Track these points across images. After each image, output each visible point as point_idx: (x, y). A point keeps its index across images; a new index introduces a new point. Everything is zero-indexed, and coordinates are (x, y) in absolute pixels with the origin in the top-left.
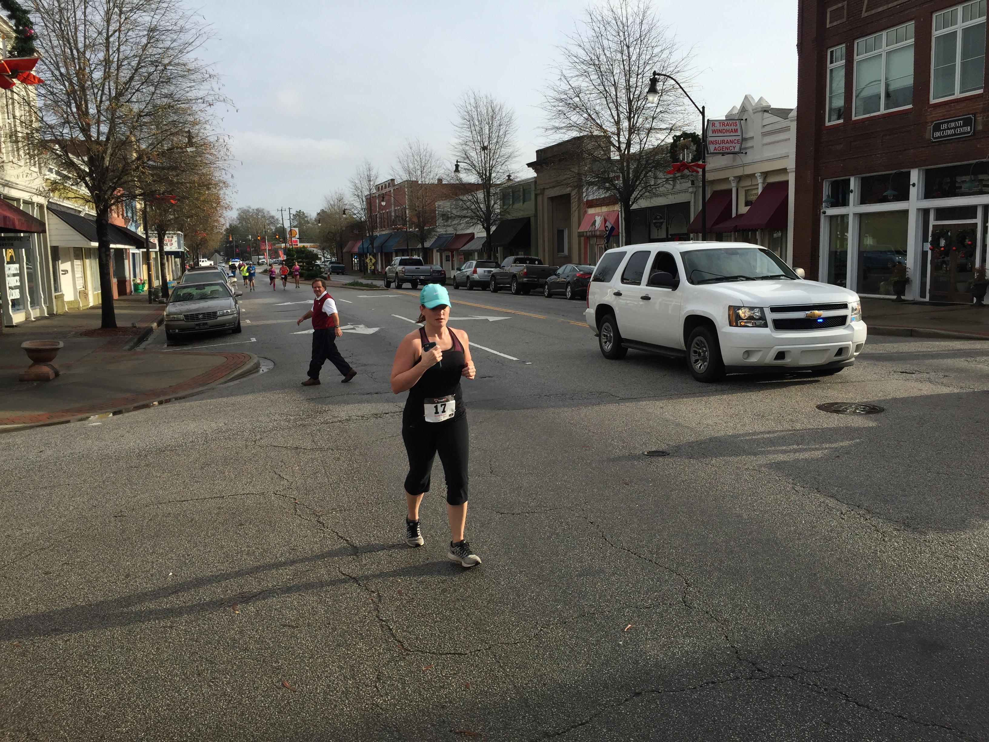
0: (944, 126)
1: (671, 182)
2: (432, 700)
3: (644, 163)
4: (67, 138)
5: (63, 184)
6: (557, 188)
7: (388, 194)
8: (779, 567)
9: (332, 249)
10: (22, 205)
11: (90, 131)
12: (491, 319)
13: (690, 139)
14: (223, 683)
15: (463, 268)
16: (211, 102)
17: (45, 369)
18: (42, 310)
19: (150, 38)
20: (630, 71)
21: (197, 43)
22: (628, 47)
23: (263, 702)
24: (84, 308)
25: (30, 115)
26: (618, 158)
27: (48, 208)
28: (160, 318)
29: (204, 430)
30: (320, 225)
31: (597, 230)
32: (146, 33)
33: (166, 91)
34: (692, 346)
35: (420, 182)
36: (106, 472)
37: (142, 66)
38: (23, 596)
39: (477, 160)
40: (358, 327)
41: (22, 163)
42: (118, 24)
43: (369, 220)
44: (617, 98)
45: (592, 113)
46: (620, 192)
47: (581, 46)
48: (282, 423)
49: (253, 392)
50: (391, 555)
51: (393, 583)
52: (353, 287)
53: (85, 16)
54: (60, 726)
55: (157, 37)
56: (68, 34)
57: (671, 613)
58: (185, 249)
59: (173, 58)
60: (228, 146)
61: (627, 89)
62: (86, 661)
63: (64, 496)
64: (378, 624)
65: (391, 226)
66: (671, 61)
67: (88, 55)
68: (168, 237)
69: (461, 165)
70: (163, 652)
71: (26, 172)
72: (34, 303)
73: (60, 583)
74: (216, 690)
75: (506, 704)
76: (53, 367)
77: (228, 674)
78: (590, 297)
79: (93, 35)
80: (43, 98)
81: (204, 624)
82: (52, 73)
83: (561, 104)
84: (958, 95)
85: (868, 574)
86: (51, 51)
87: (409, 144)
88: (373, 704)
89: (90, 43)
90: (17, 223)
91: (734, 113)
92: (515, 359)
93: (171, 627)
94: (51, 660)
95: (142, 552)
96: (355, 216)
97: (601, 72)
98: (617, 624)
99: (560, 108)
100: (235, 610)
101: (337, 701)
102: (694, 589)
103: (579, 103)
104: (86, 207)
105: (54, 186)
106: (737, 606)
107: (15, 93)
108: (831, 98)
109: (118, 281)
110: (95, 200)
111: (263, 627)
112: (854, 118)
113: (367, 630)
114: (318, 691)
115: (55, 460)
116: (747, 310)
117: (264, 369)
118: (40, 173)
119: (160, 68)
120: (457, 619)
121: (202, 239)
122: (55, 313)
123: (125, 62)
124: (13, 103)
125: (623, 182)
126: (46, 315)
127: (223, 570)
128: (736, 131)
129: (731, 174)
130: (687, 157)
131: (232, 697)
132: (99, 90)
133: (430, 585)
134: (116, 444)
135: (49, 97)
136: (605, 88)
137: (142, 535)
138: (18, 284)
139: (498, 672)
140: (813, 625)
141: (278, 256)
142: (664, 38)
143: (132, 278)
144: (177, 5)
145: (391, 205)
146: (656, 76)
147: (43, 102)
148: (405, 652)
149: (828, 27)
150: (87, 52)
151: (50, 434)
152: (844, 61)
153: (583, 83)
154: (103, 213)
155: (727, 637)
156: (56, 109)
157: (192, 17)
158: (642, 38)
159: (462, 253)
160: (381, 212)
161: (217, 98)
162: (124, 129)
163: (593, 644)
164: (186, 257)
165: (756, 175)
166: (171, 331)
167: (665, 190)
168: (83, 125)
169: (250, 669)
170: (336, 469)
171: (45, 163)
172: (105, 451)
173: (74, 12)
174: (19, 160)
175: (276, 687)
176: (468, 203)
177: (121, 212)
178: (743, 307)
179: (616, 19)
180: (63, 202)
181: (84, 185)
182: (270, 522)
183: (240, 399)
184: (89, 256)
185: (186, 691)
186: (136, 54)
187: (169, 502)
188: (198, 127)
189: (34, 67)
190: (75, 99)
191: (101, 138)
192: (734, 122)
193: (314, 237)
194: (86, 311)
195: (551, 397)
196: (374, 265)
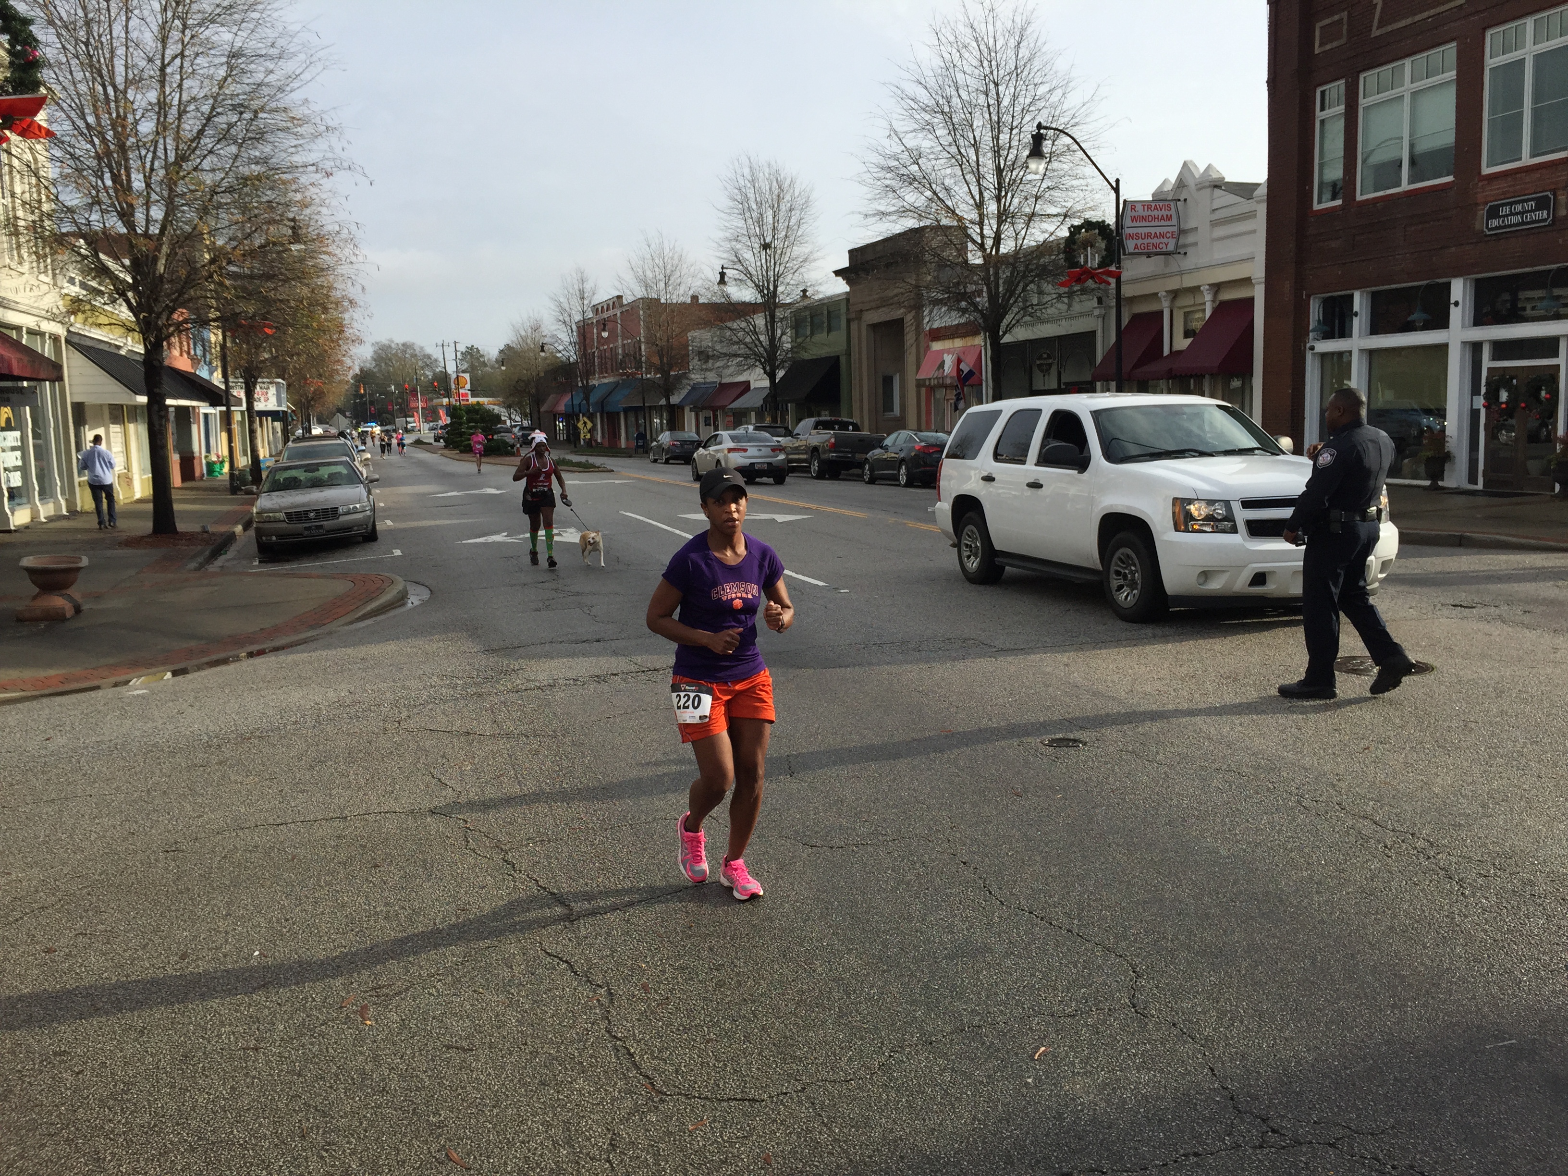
0: (1506, 210)
1: (1066, 300)
3: (1022, 268)
4: (97, 228)
5: (90, 303)
6: (883, 309)
7: (613, 319)
8: (1290, 942)
9: (523, 406)
10: (25, 336)
11: (133, 216)
12: (780, 518)
13: (1096, 231)
14: (344, 1152)
16: (329, 170)
17: (58, 602)
18: (58, 506)
19: (231, 68)
20: (998, 122)
21: (306, 76)
22: (997, 85)
24: (131, 501)
25: (39, 193)
26: (980, 261)
27: (68, 341)
28: (247, 518)
29: (316, 704)
30: (503, 368)
31: (946, 376)
32: (224, 59)
33: (257, 154)
34: (1113, 563)
35: (663, 301)
36: (153, 773)
37: (218, 114)
39: (754, 265)
40: (566, 532)
41: (25, 268)
42: (180, 46)
43: (581, 361)
44: (978, 165)
45: (938, 189)
46: (983, 316)
47: (921, 83)
48: (444, 691)
49: (396, 639)
50: (629, 920)
51: (633, 970)
53: (127, 32)
55: (242, 66)
56: (99, 61)
57: (1111, 1025)
58: (288, 407)
59: (268, 100)
60: (357, 241)
61: (995, 152)
62: (110, 1109)
63: (83, 816)
64: (609, 1045)
65: (617, 370)
66: (1065, 107)
67: (130, 95)
68: (261, 388)
69: (729, 273)
70: (242, 1094)
71: (31, 282)
72: (44, 494)
73: (70, 969)
74: (332, 1166)
76: (70, 599)
77: (352, 1135)
78: (943, 483)
79: (139, 63)
80: (59, 164)
81: (312, 1044)
82: (73, 123)
83: (889, 175)
84: (1526, 159)
85: (1444, 955)
86: (72, 88)
87: (647, 241)
89: (135, 75)
90: (15, 363)
91: (1166, 189)
92: (821, 584)
93: (256, 1049)
94: (50, 1108)
95: (209, 913)
96: (559, 355)
97: (953, 124)
98: (1020, 1046)
99: (888, 182)
100: (364, 1018)
102: (1149, 982)
103: (919, 175)
104: (129, 339)
105: (76, 306)
106: (1225, 1013)
107: (16, 157)
108: (1321, 166)
109: (182, 458)
110: (141, 329)
111: (413, 1049)
112: (1359, 198)
113: (591, 1056)
114: (509, 1169)
115: (70, 754)
116: (1203, 505)
117: (414, 600)
118: (55, 284)
119: (247, 116)
121: (315, 390)
122: (79, 509)
123: (192, 107)
124: (11, 172)
125: (989, 300)
126: (65, 513)
127: (345, 947)
128: (1169, 218)
129: (1161, 287)
130: (1092, 259)
132: (148, 150)
133: (697, 974)
134: (170, 727)
135: (68, 163)
136: (959, 151)
137: (210, 884)
138: (19, 463)
139: (820, 1133)
140: (1360, 1048)
141: (436, 418)
142: (1054, 69)
143: (204, 453)
144: (275, 15)
145: (617, 337)
146: (1042, 131)
147: (58, 170)
148: (657, 1096)
149: (1316, 52)
150: (129, 91)
151: (64, 709)
152: (1343, 107)
153: (925, 143)
154: (155, 347)
155: (1212, 1070)
156: (80, 181)
157: (299, 34)
158: (1019, 71)
159: (731, 414)
160: (601, 348)
161: (338, 163)
162: (189, 214)
163: (981, 1083)
164: (290, 419)
165: (1202, 288)
166: (264, 538)
167: (1056, 311)
168: (122, 208)
169: (391, 1127)
170: (532, 769)
171: (62, 268)
172: (152, 738)
173: (110, 26)
174: (20, 263)
175: (437, 1160)
176: (741, 334)
177: (185, 348)
178: (1198, 499)
179: (977, 41)
180: (90, 331)
181: (124, 304)
182: (424, 861)
183: (374, 650)
184: (133, 418)
185: (281, 1166)
186: (209, 93)
187: (257, 826)
188: (307, 211)
189: (41, 112)
190: (109, 166)
191: (152, 229)
192: (1166, 203)
193: (494, 388)
194: (133, 506)
195: (884, 646)
196: (589, 431)
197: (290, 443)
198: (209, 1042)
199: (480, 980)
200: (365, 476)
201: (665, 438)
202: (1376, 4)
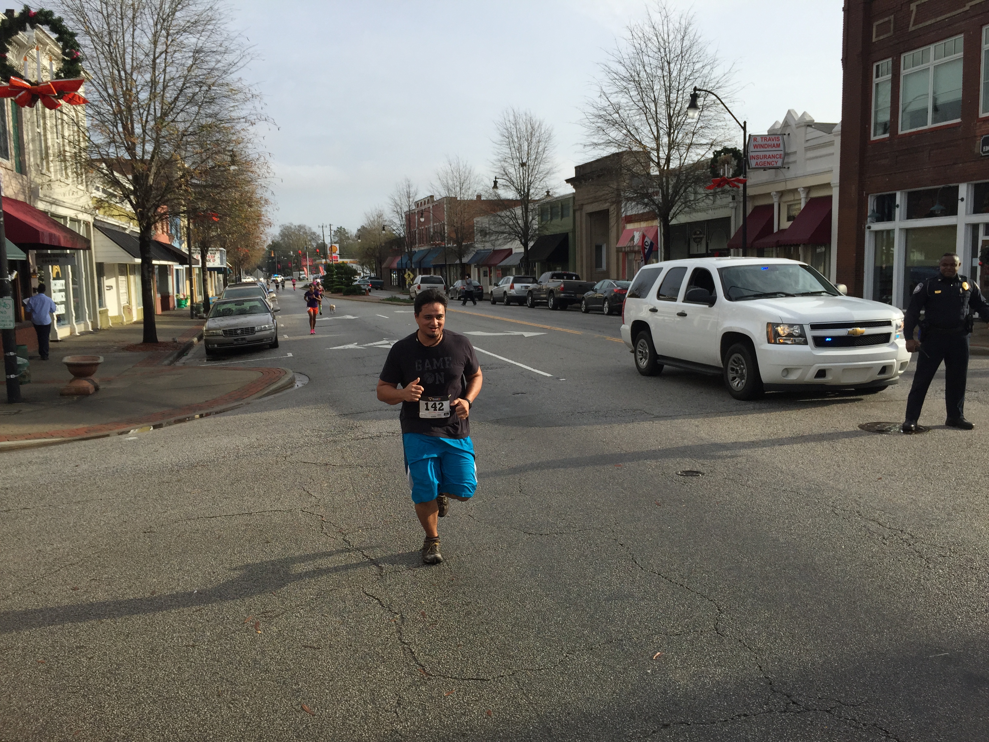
1: (711, 198)
2: (452, 727)
3: (684, 178)
4: (113, 157)
5: (108, 202)
6: (596, 204)
7: (428, 210)
8: (816, 594)
9: (372, 264)
10: (69, 222)
11: (135, 150)
12: (526, 334)
13: (731, 154)
14: (242, 705)
15: (500, 283)
16: (253, 121)
17: (85, 384)
18: (86, 325)
19: (196, 59)
20: (670, 86)
21: (240, 64)
22: (669, 63)
23: (281, 725)
24: (128, 323)
25: (79, 136)
26: (657, 173)
27: (94, 225)
28: (200, 334)
29: (237, 446)
30: (359, 241)
31: (635, 246)
32: (191, 54)
33: (210, 111)
34: (729, 363)
35: (458, 199)
36: (138, 486)
37: (187, 87)
38: (50, 612)
39: (515, 177)
41: (70, 181)
42: (165, 46)
43: (408, 236)
44: (657, 113)
45: (631, 129)
46: (659, 208)
47: (621, 63)
48: (313, 439)
49: (287, 407)
50: (416, 575)
51: (416, 604)
52: (390, 302)
53: (133, 38)
55: (202, 58)
56: (116, 56)
57: (702, 640)
58: (227, 265)
59: (217, 79)
60: (269, 164)
61: (667, 105)
62: (108, 679)
63: (96, 511)
64: (400, 647)
65: (430, 242)
66: (712, 77)
67: (134, 77)
68: (211, 254)
69: (500, 181)
70: (184, 671)
71: (73, 190)
72: (78, 318)
73: (87, 599)
74: (235, 712)
75: (528, 733)
76: (92, 382)
77: (248, 695)
78: (626, 313)
79: (140, 57)
80: (91, 118)
81: (226, 644)
82: (100, 93)
83: (600, 120)
85: (911, 603)
86: (100, 72)
87: (449, 161)
88: (393, 730)
89: (137, 64)
90: (62, 240)
91: (776, 128)
92: (549, 375)
93: (193, 646)
94: (74, 678)
95: (169, 568)
96: (394, 232)
97: (641, 88)
98: (645, 652)
99: (599, 125)
100: (257, 630)
101: (356, 727)
102: (727, 616)
103: (619, 120)
104: (131, 224)
105: (99, 204)
106: (771, 635)
107: (65, 114)
108: (876, 112)
109: (162, 297)
110: (138, 218)
111: (285, 648)
112: (900, 132)
113: (389, 653)
114: (337, 716)
115: (90, 475)
116: (786, 327)
117: (298, 384)
118: (87, 191)
119: (205, 88)
120: (480, 643)
121: (244, 255)
122: (99, 327)
123: (171, 83)
124: (62, 123)
125: (662, 198)
126: (91, 330)
127: (248, 589)
128: (778, 146)
129: (773, 189)
130: (728, 172)
131: (251, 719)
132: (145, 110)
133: (454, 607)
134: (149, 459)
135: (97, 117)
136: (645, 105)
137: (169, 551)
138: (64, 299)
139: (521, 699)
140: (852, 656)
141: (318, 272)
142: (705, 53)
143: (175, 293)
144: (222, 27)
145: (430, 221)
146: (697, 92)
147: (90, 122)
148: (426, 676)
149: (874, 41)
150: (134, 74)
151: (87, 448)
152: (890, 75)
153: (623, 100)
154: (146, 229)
155: (760, 667)
156: (103, 129)
157: (237, 39)
158: (683, 55)
159: (500, 269)
160: (420, 228)
161: (259, 117)
162: (167, 149)
163: (620, 672)
164: (228, 272)
165: (799, 190)
166: (210, 346)
167: (705, 205)
168: (128, 144)
169: (270, 691)
170: (364, 486)
171: (91, 181)
172: (139, 465)
173: (123, 34)
174: (67, 178)
175: (295, 710)
176: (506, 219)
177: (165, 230)
178: (783, 324)
179: (657, 36)
180: (107, 219)
181: (128, 203)
182: (297, 540)
183: (273, 414)
184: (133, 272)
185: (206, 712)
186: (182, 75)
187: (198, 518)
188: (241, 146)
189: (82, 87)
190: (121, 119)
191: (146, 157)
192: (777, 136)
193: (353, 253)
194: (131, 326)
195: (584, 414)
196: (412, 280)
197: (227, 288)
198: (166, 642)
199: (326, 609)
200: (272, 307)
201: (458, 284)
202: (912, 11)
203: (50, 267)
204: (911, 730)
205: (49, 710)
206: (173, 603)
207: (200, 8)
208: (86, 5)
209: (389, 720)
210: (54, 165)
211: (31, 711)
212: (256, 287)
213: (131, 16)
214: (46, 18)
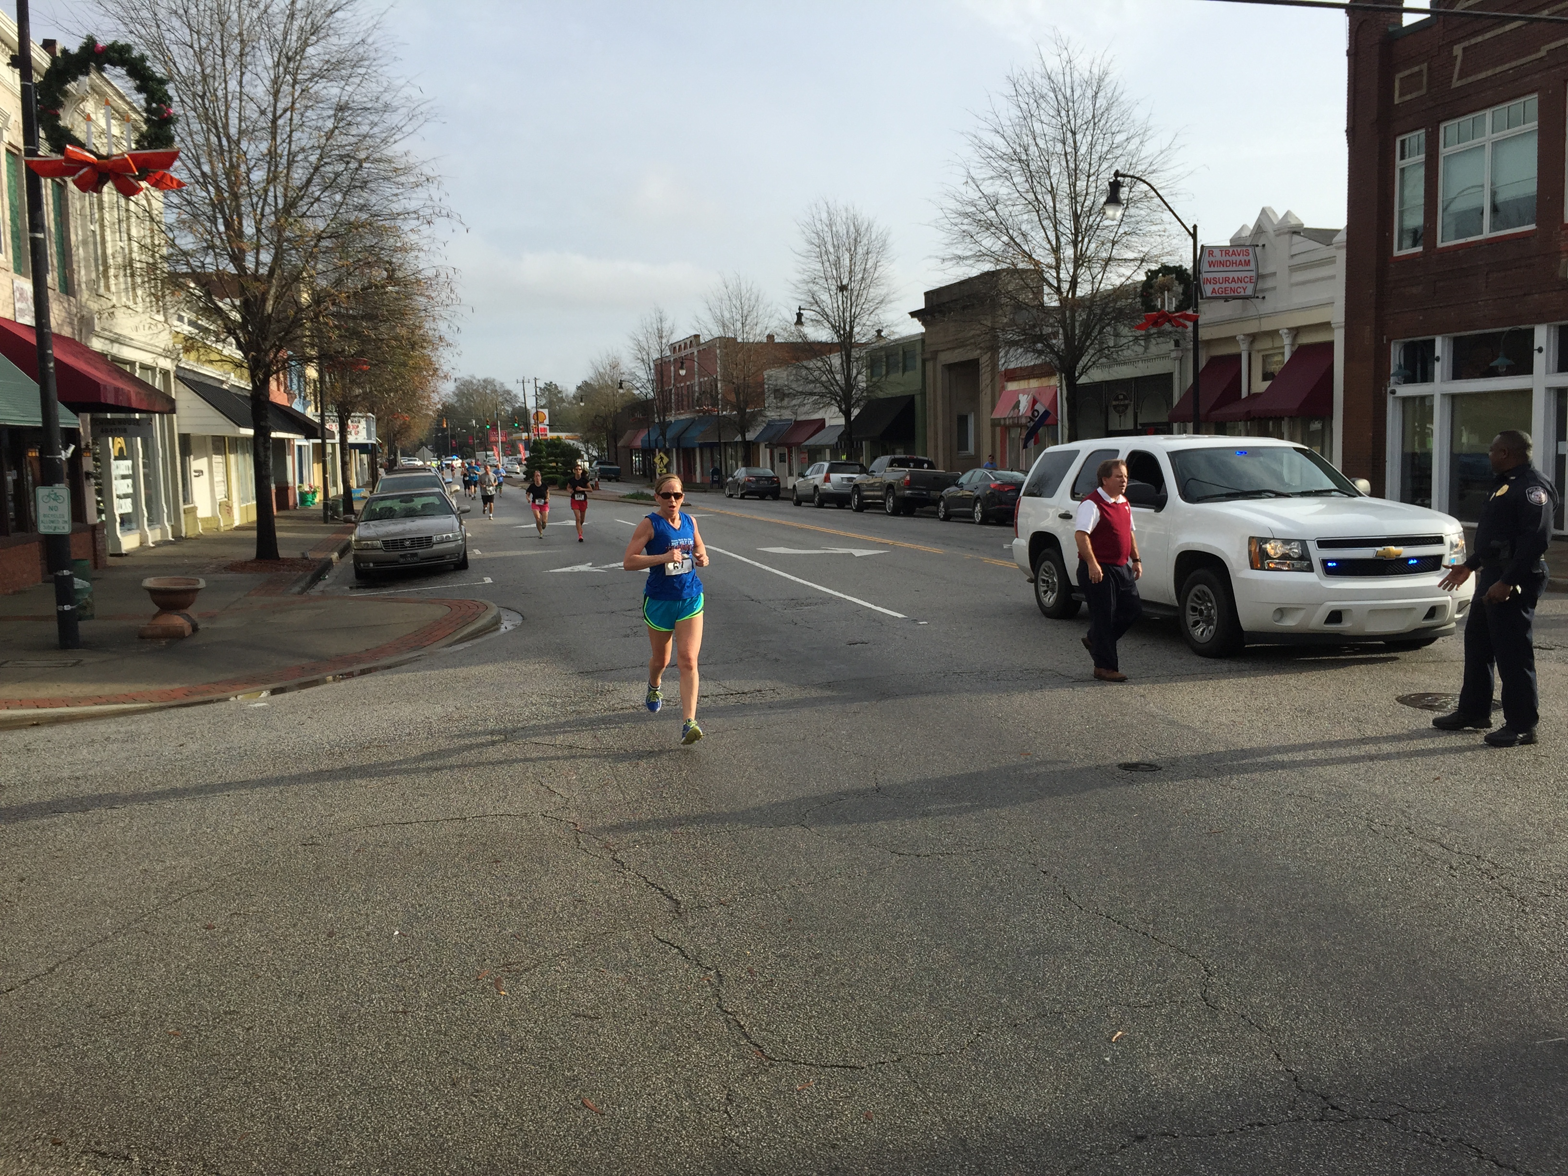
1: (1142, 342)
2: (815, 1135)
3: (1098, 311)
4: (211, 270)
5: (201, 341)
6: (960, 350)
7: (690, 358)
8: (1354, 948)
9: (601, 441)
10: (138, 371)
11: (244, 260)
12: (858, 553)
13: (1174, 275)
14: (491, 1098)
15: (808, 473)
16: (429, 217)
17: (177, 621)
18: (164, 531)
19: (338, 120)
20: (1076, 170)
21: (407, 129)
22: (1074, 133)
23: (555, 1129)
24: (228, 528)
25: (155, 236)
26: (1056, 304)
27: (177, 377)
28: (342, 546)
29: (426, 718)
30: (582, 404)
31: (1021, 416)
32: (331, 112)
33: (361, 201)
34: (1189, 598)
35: (739, 340)
37: (326, 163)
38: (176, 961)
39: (830, 307)
41: (141, 307)
42: (290, 100)
43: (658, 398)
44: (1055, 211)
45: (1015, 234)
46: (1060, 358)
47: (998, 132)
48: (545, 708)
49: (494, 661)
50: (732, 913)
51: (737, 955)
52: (635, 501)
53: (241, 87)
54: (252, 1155)
55: (349, 119)
56: (214, 113)
57: (1184, 1015)
58: (376, 440)
59: (373, 151)
60: (453, 285)
61: (1072, 198)
62: (280, 1059)
63: (224, 813)
64: (721, 1018)
65: (694, 407)
66: (1143, 155)
67: (244, 145)
68: (352, 422)
69: (806, 314)
70: (396, 1049)
71: (146, 321)
72: (152, 520)
73: (230, 943)
74: (482, 1109)
75: (932, 1145)
76: (189, 618)
77: (498, 1085)
78: (1020, 521)
79: (252, 116)
80: (177, 210)
81: (454, 1009)
82: (190, 170)
83: (966, 221)
85: (1502, 964)
86: (189, 139)
87: (725, 283)
88: (725, 1138)
89: (247, 127)
90: (133, 397)
91: (1244, 235)
92: (900, 616)
93: (405, 1012)
94: (227, 1057)
95: (349, 898)
96: (636, 392)
97: (1030, 172)
98: (1098, 1031)
99: (965, 227)
100: (499, 989)
101: (668, 1132)
102: (1220, 980)
103: (996, 220)
104: (235, 375)
105: (189, 345)
106: (1291, 1008)
108: (1401, 213)
109: (278, 488)
110: (249, 365)
111: (545, 1016)
112: (1440, 245)
113: (706, 1027)
114: (639, 1115)
115: (204, 758)
116: (1279, 544)
117: (507, 625)
118: (166, 321)
119: (353, 165)
120: (844, 1015)
121: (402, 424)
122: (183, 535)
123: (300, 157)
124: (128, 218)
125: (1065, 343)
126: (171, 539)
127: (476, 929)
128: (1248, 263)
129: (1239, 330)
130: (1169, 303)
131: (507, 1119)
132: (260, 198)
133: (797, 961)
134: (294, 736)
135: (185, 209)
136: (1036, 197)
137: (347, 873)
138: (130, 491)
139: (916, 1096)
140: (1417, 1041)
141: (515, 452)
142: (1131, 118)
143: (297, 484)
144: (380, 71)
145: (694, 374)
146: (1119, 179)
147: (175, 216)
148: (767, 1061)
149: (1396, 102)
150: (243, 142)
152: (1423, 156)
153: (1002, 189)
154: (262, 384)
155: (1278, 1055)
156: (195, 226)
157: (403, 89)
158: (1096, 120)
159: (806, 450)
160: (678, 385)
161: (437, 210)
162: (294, 258)
163: (1063, 1059)
164: (377, 451)
165: (1280, 332)
166: (362, 565)
167: (1133, 354)
168: (234, 252)
169: (531, 1079)
171: (172, 308)
172: (278, 745)
173: (225, 81)
174: (135, 303)
175: (574, 1106)
176: (816, 373)
177: (285, 384)
178: (1274, 539)
179: (1054, 91)
180: (199, 368)
181: (234, 342)
182: (541, 858)
183: (475, 671)
184: (238, 450)
185: (437, 1108)
186: (316, 145)
187: (384, 824)
188: (406, 256)
189: (176, 162)
190: (222, 212)
191: (261, 271)
192: (1245, 249)
193: (572, 423)
194: (230, 533)
195: (964, 675)
196: (666, 466)
198: (362, 1006)
199: (600, 960)
201: (741, 473)
202: (1457, 56)
203: (110, 439)
204: (1516, 1149)
205: (196, 1104)
206: (364, 949)
207: (345, 42)
208: (168, 35)
209: (717, 1123)
210: (117, 283)
211: (169, 1104)
212: (430, 474)
213: (237, 52)
214: (120, 54)
